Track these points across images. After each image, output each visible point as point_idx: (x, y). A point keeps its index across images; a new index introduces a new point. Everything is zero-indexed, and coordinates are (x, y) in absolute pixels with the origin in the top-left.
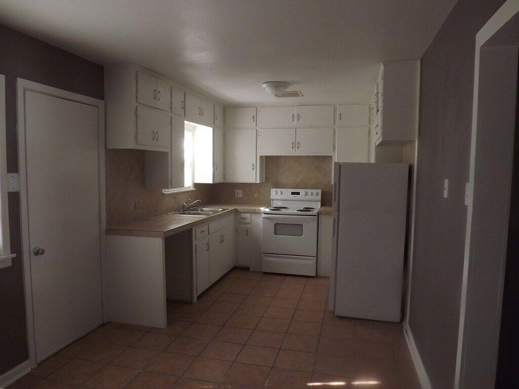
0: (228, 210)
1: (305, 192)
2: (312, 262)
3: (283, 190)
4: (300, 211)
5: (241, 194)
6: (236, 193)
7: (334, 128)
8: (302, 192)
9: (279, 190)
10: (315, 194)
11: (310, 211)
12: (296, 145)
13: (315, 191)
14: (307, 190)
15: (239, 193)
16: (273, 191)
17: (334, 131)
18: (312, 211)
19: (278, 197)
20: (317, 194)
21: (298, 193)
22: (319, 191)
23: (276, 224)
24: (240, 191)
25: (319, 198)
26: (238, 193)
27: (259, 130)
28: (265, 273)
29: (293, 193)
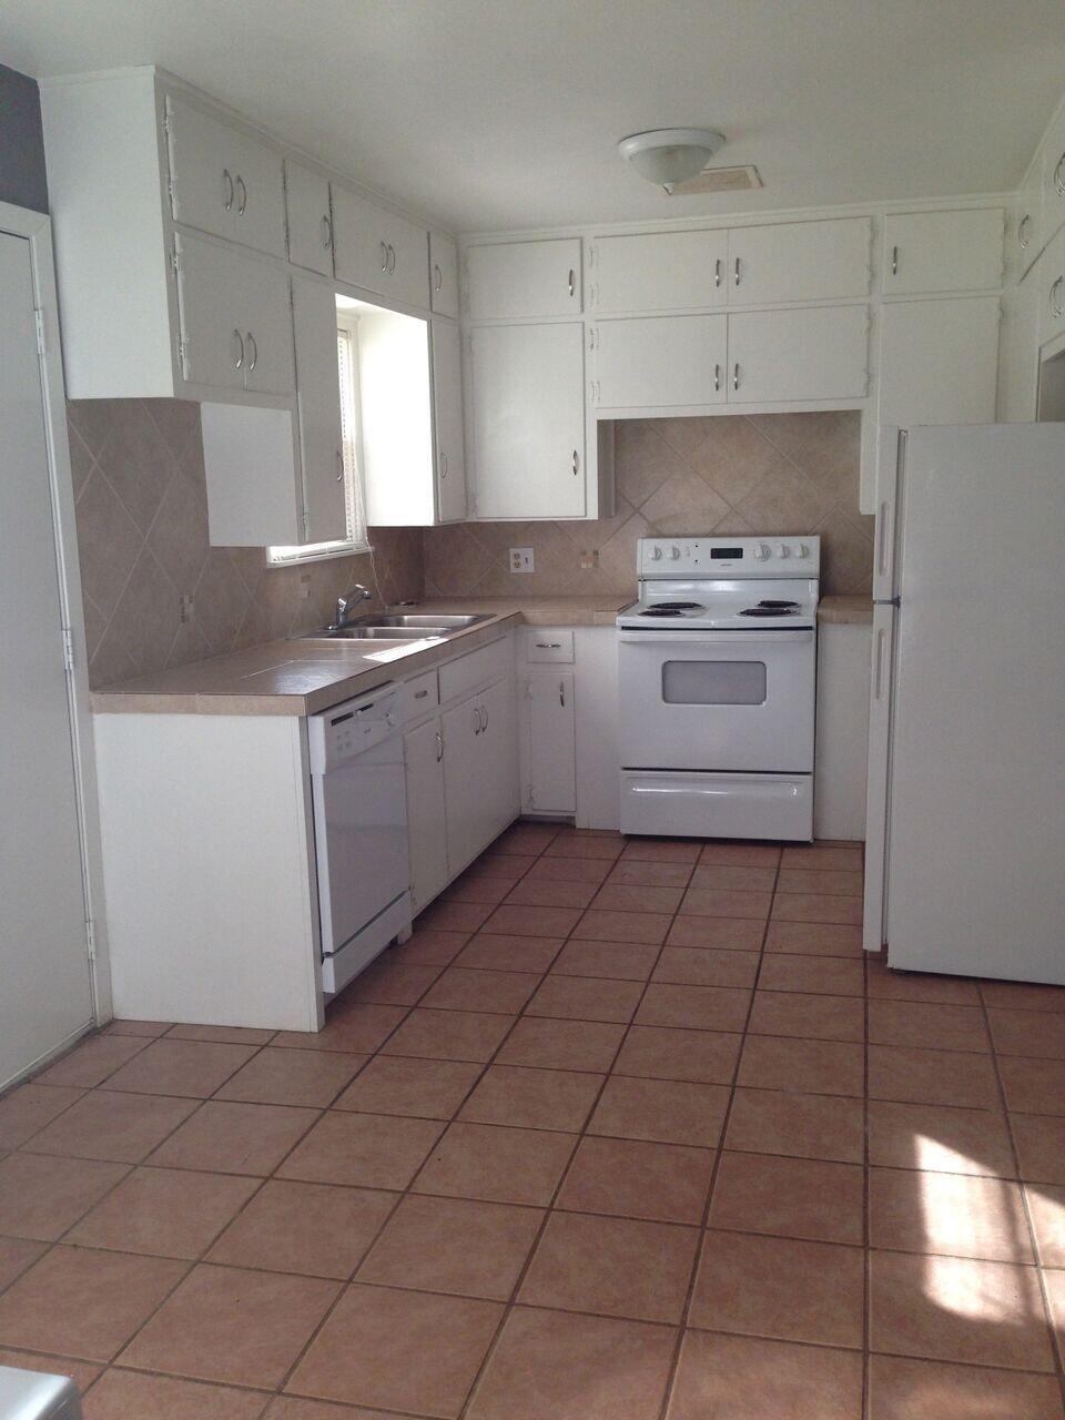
0: (494, 620)
1: (763, 547)
2: (799, 791)
3: (682, 544)
4: (749, 613)
5: (531, 561)
6: (513, 561)
7: (869, 306)
8: (750, 546)
9: (666, 545)
10: (798, 553)
11: (788, 612)
12: (727, 375)
13: (795, 543)
14: (769, 541)
15: (525, 560)
16: (645, 548)
17: (871, 318)
18: (795, 613)
19: (667, 566)
20: (806, 553)
21: (736, 553)
22: (814, 543)
23: (666, 665)
24: (529, 553)
25: (813, 565)
26: (522, 560)
27: (590, 325)
28: (631, 838)
29: (717, 554)
